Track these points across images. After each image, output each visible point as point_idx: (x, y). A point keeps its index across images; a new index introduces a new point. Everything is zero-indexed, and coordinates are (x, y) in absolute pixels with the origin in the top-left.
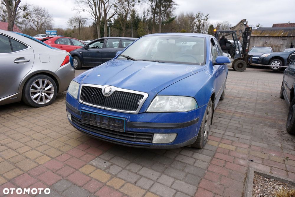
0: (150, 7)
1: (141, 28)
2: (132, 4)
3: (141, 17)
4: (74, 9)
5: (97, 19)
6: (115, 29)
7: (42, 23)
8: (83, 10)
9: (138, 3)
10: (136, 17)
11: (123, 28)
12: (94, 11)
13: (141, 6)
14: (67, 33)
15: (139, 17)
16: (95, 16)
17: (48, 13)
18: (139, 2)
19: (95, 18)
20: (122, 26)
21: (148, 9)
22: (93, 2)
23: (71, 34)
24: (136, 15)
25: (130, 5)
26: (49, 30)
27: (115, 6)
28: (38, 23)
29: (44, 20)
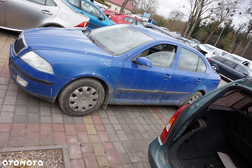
0: (249, 22)
1: (228, 38)
2: (231, 14)
3: (236, 29)
4: (177, 4)
5: (192, 17)
6: (204, 31)
7: (150, 7)
8: (184, 7)
9: (238, 14)
10: (230, 27)
11: (211, 32)
12: (192, 10)
13: (239, 18)
14: (162, 21)
15: (234, 28)
16: (191, 14)
17: (158, 2)
18: (240, 14)
19: (190, 16)
20: (211, 31)
21: (246, 23)
22: (195, 2)
23: (164, 22)
24: (232, 25)
25: (229, 13)
26: (146, 13)
27: (212, 11)
28: (147, 7)
29: (152, 6)
